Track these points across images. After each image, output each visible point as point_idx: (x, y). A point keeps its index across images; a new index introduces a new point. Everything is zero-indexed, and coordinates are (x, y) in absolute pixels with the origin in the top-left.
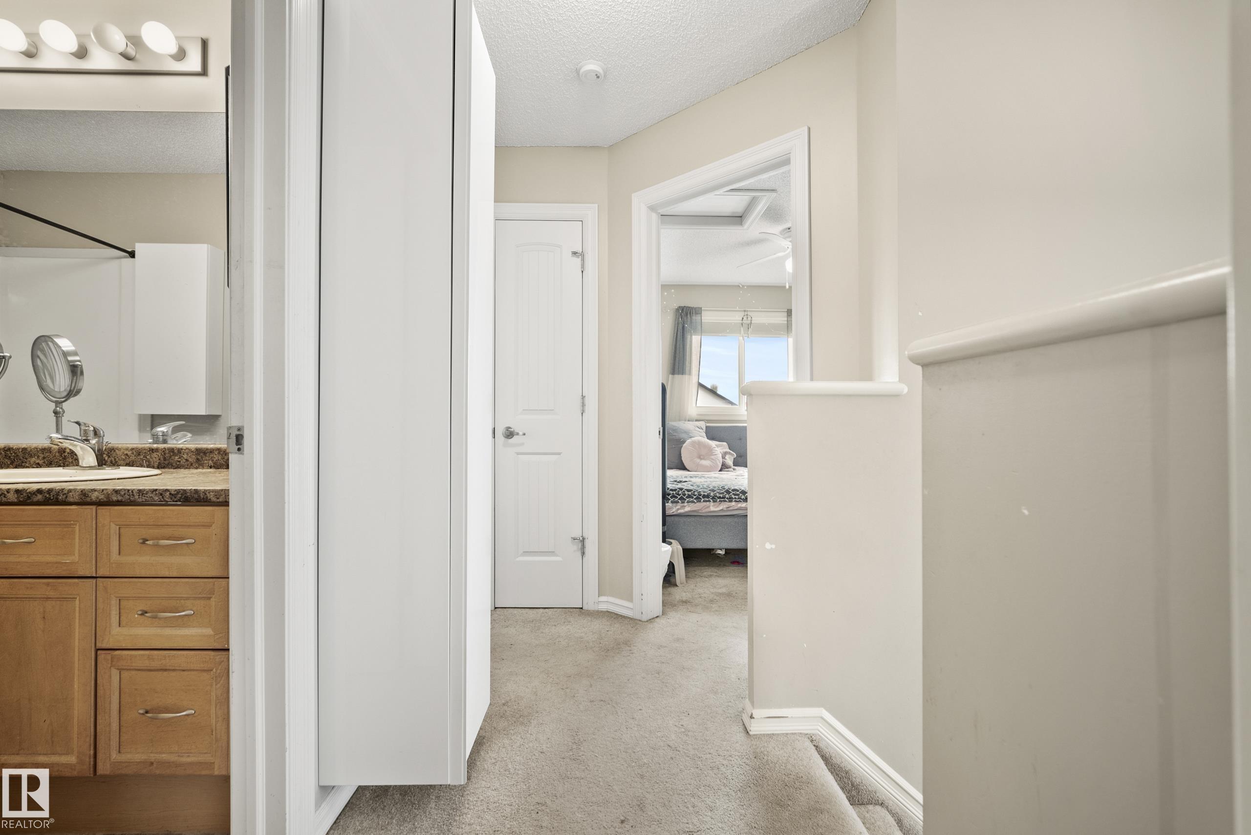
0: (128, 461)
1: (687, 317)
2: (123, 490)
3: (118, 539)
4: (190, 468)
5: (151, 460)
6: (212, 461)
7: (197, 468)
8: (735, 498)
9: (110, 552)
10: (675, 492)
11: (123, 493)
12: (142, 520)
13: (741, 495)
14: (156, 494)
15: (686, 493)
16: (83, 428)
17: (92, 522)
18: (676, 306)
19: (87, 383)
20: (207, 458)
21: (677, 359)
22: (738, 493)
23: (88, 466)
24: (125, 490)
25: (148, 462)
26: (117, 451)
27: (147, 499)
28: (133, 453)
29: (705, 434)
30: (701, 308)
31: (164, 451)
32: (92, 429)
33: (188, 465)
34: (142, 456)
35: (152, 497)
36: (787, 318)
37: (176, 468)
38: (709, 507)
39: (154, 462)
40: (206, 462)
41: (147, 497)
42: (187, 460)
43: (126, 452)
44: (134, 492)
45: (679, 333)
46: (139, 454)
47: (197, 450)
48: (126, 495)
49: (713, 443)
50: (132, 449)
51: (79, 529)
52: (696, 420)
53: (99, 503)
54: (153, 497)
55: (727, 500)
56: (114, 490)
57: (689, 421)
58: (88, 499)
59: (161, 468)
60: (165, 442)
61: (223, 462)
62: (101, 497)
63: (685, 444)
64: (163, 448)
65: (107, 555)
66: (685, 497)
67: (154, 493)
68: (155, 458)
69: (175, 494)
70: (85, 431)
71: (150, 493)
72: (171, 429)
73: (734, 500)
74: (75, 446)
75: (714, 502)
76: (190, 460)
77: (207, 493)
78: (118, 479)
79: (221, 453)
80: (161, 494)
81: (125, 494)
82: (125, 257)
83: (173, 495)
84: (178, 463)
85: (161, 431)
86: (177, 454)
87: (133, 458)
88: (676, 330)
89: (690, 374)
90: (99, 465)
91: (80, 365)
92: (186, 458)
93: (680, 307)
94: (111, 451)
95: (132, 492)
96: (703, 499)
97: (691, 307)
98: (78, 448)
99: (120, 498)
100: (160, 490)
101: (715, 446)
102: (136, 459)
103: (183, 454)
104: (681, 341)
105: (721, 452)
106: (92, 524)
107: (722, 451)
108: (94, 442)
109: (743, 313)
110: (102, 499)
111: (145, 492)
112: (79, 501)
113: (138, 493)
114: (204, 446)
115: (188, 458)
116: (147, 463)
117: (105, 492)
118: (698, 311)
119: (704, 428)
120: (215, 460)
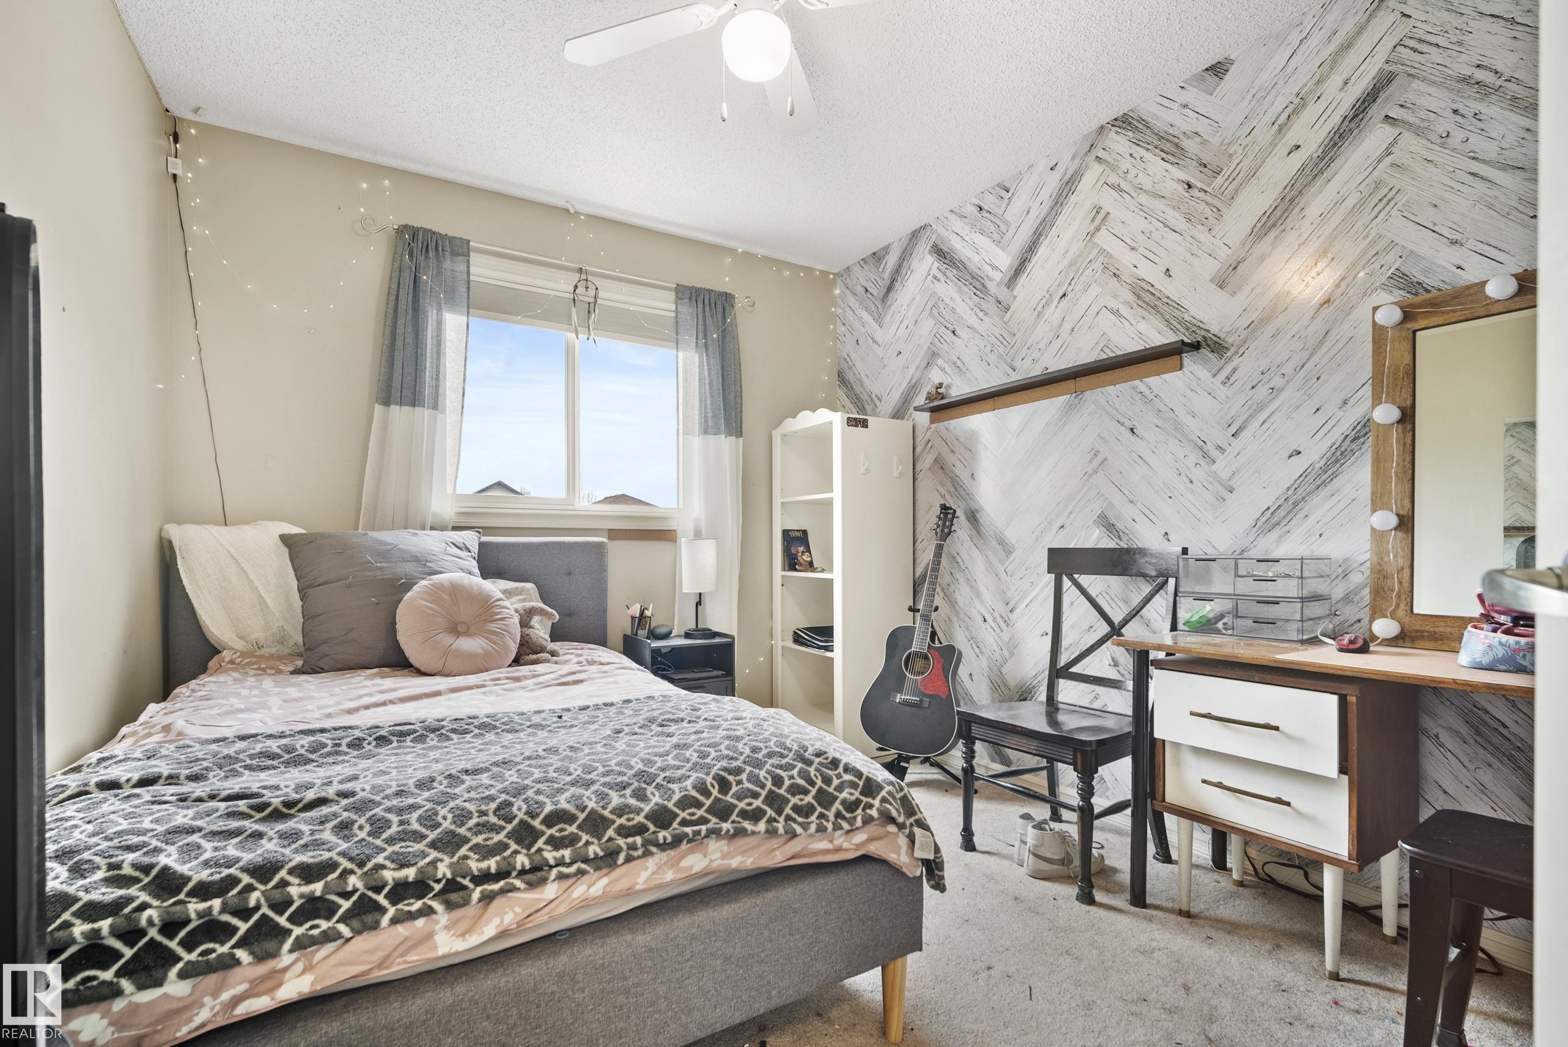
1: (427, 257)
8: (560, 863)
10: (216, 903)
13: (585, 837)
15: (297, 890)
18: (395, 220)
21: (398, 365)
22: (572, 829)
29: (475, 563)
30: (468, 242)
36: (677, 304)
38: (429, 936)
45: (402, 296)
49: (494, 588)
52: (455, 528)
55: (518, 883)
57: (432, 528)
63: (409, 594)
66: (282, 921)
73: (555, 871)
75: (450, 906)
88: (394, 287)
89: (435, 405)
93: (406, 226)
96: (391, 911)
97: (440, 234)
101: (500, 595)
104: (409, 317)
105: (516, 611)
107: (519, 606)
109: (576, 277)
118: (460, 248)
119: (475, 549)
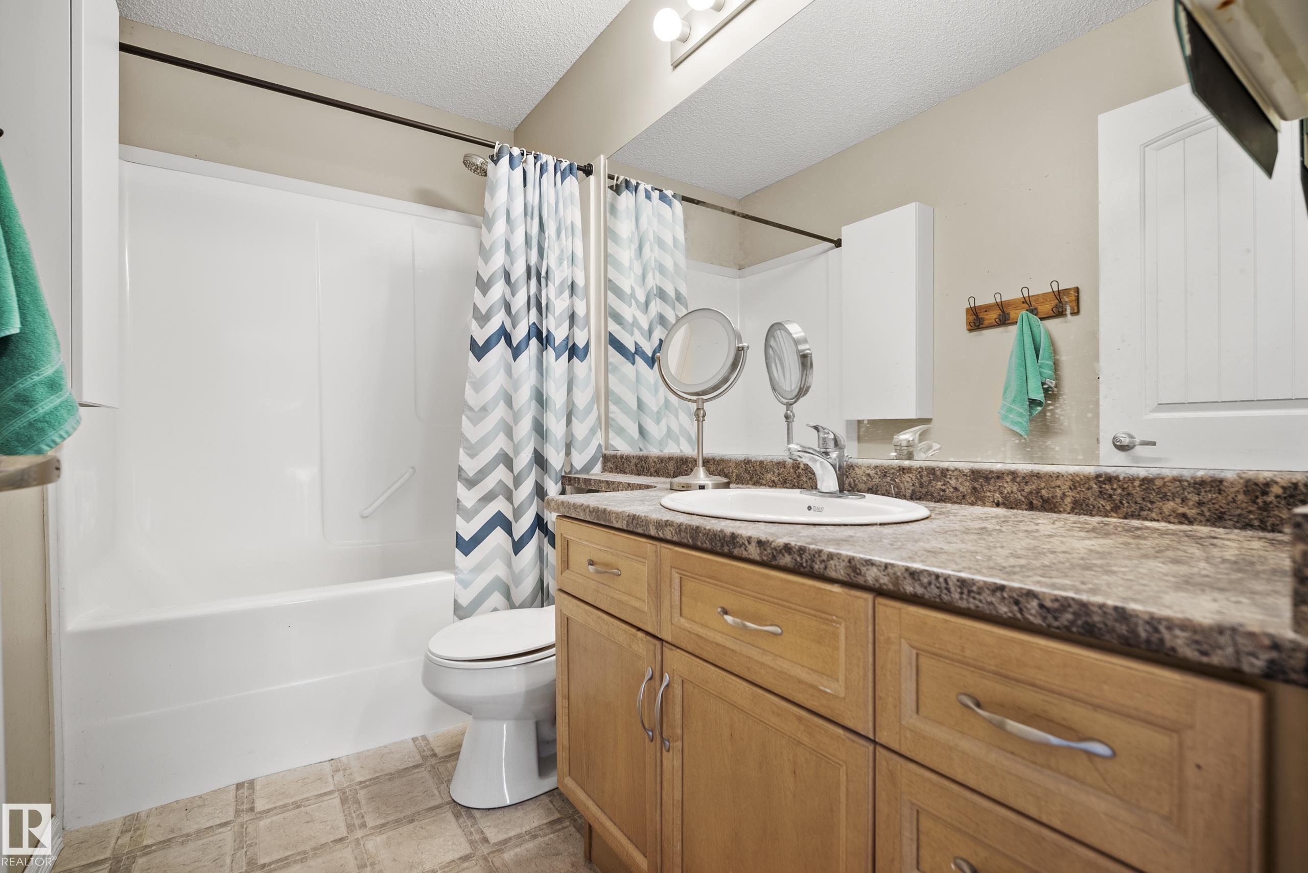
0: (870, 485)
2: (925, 573)
3: (914, 677)
4: (960, 503)
5: (901, 485)
6: (1001, 493)
7: (972, 504)
9: (900, 703)
11: (925, 580)
12: (968, 653)
14: (1004, 598)
16: (822, 435)
17: (867, 627)
19: (817, 377)
20: (991, 488)
23: (828, 491)
24: (930, 574)
25: (897, 487)
26: (856, 469)
27: (980, 605)
28: (876, 474)
31: (920, 472)
32: (832, 436)
33: (957, 498)
34: (889, 478)
35: (991, 603)
37: (938, 502)
39: (905, 489)
40: (988, 494)
41: (980, 601)
42: (956, 489)
43: (868, 471)
44: (950, 583)
46: (885, 475)
47: (973, 472)
48: (933, 586)
50: (876, 467)
51: (846, 634)
53: (879, 592)
54: (997, 605)
56: (907, 569)
58: (860, 580)
59: (917, 499)
60: (910, 456)
61: (1020, 497)
62: (884, 580)
64: (918, 466)
65: (895, 707)
67: (998, 594)
68: (908, 482)
69: (1056, 610)
70: (824, 439)
71: (988, 592)
72: (917, 435)
74: (816, 461)
76: (961, 489)
77: (1162, 628)
78: (881, 524)
79: (1018, 480)
80: (1017, 603)
81: (930, 583)
82: (831, 249)
83: (1048, 610)
84: (942, 493)
85: (905, 440)
86: (940, 478)
87: (877, 480)
90: (841, 490)
91: (810, 354)
92: (954, 485)
94: (849, 469)
95: (946, 580)
98: (818, 465)
99: (920, 590)
100: (1012, 589)
102: (881, 483)
103: (950, 478)
106: (868, 631)
108: (834, 455)
110: (885, 584)
111: (975, 588)
112: (846, 579)
113: (960, 587)
114: (985, 466)
115: (958, 486)
116: (896, 489)
117: (890, 570)
120: (1006, 491)
